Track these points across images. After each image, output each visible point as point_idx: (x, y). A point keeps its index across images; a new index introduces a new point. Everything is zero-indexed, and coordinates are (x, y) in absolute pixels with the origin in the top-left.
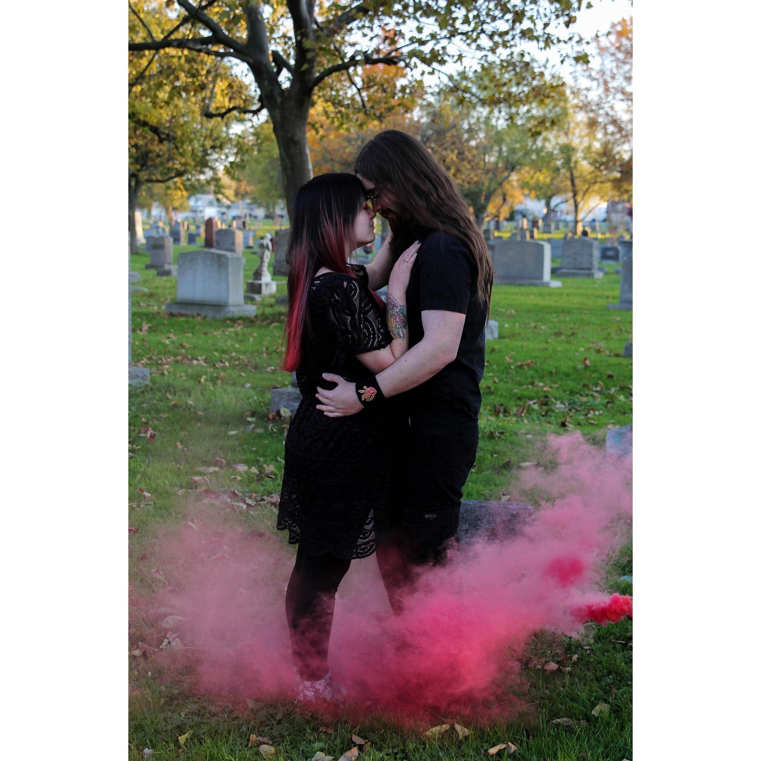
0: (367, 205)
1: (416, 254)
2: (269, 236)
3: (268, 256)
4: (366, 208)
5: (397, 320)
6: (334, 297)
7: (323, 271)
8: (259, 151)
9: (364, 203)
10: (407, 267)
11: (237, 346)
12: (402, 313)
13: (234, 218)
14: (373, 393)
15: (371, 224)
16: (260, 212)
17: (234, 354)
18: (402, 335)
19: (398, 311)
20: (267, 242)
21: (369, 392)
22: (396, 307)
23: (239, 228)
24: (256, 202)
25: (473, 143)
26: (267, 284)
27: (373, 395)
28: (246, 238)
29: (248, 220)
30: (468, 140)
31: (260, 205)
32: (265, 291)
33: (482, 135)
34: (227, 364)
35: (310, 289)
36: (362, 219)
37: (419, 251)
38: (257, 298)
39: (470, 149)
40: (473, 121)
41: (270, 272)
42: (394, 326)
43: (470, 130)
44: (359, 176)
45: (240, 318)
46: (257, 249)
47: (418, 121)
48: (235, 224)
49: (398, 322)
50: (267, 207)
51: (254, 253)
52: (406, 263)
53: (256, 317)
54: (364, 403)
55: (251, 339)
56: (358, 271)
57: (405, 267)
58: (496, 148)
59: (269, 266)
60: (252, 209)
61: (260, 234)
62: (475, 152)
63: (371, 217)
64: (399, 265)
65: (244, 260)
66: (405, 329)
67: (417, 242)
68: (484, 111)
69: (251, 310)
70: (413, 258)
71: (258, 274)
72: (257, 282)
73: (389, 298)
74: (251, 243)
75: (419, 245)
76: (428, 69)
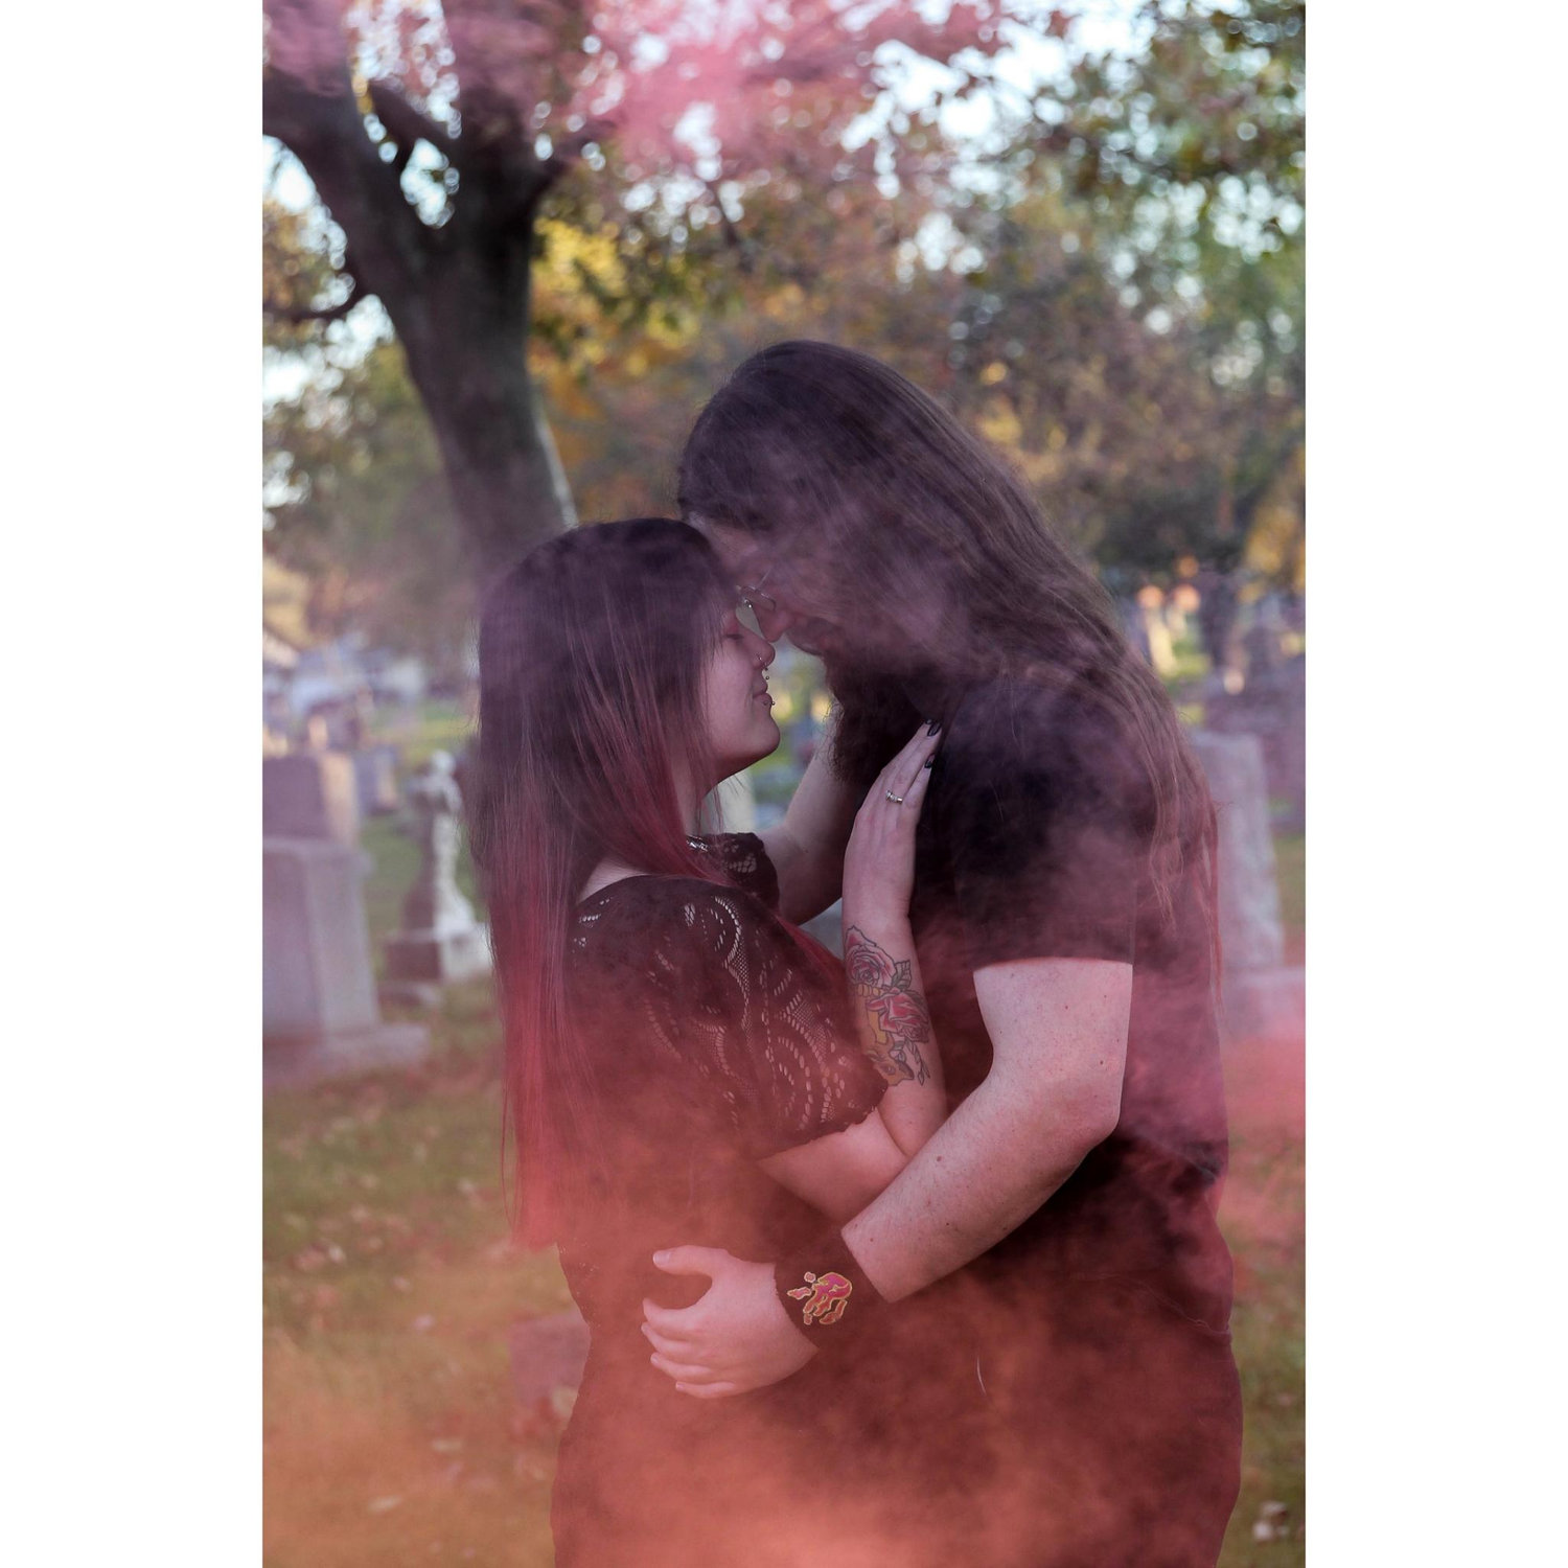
0: (735, 621)
1: (926, 774)
2: (444, 762)
3: (449, 837)
4: (736, 637)
5: (892, 1015)
6: (654, 965)
7: (609, 876)
8: (377, 451)
9: (726, 619)
10: (900, 822)
11: (370, 1181)
12: (905, 988)
13: (319, 708)
14: (840, 1293)
15: (758, 687)
16: (407, 676)
17: (360, 1214)
18: (916, 1068)
19: (888, 982)
20: (441, 782)
21: (824, 1290)
22: (879, 969)
23: (336, 746)
24: (387, 642)
25: (1159, 321)
26: (460, 942)
27: (843, 1303)
28: (365, 780)
29: (367, 710)
30: (1140, 312)
31: (401, 651)
32: (455, 966)
33: (1189, 287)
34: (337, 1254)
35: (570, 945)
36: (723, 675)
37: (938, 763)
38: (429, 994)
39: (1153, 343)
40: (1148, 240)
41: (465, 893)
42: (882, 1037)
43: (1142, 274)
44: (698, 522)
45: (372, 1078)
46: (408, 816)
47: (946, 270)
48: (319, 732)
49: (893, 1024)
50: (430, 655)
51: (401, 831)
52: (895, 808)
53: (431, 1066)
54: (813, 1331)
55: (420, 1152)
56: (738, 857)
57: (892, 821)
58: (1247, 328)
59: (460, 869)
60: (378, 670)
61: (414, 755)
62: (1169, 354)
63: (756, 662)
64: (872, 820)
65: (365, 862)
66: (925, 1042)
67: (923, 730)
68: (1187, 201)
69: (409, 1041)
70: (918, 789)
71: (421, 908)
72: (420, 936)
73: (853, 942)
74: (387, 791)
75: (934, 740)
76: (945, 78)
